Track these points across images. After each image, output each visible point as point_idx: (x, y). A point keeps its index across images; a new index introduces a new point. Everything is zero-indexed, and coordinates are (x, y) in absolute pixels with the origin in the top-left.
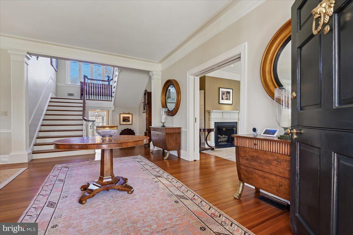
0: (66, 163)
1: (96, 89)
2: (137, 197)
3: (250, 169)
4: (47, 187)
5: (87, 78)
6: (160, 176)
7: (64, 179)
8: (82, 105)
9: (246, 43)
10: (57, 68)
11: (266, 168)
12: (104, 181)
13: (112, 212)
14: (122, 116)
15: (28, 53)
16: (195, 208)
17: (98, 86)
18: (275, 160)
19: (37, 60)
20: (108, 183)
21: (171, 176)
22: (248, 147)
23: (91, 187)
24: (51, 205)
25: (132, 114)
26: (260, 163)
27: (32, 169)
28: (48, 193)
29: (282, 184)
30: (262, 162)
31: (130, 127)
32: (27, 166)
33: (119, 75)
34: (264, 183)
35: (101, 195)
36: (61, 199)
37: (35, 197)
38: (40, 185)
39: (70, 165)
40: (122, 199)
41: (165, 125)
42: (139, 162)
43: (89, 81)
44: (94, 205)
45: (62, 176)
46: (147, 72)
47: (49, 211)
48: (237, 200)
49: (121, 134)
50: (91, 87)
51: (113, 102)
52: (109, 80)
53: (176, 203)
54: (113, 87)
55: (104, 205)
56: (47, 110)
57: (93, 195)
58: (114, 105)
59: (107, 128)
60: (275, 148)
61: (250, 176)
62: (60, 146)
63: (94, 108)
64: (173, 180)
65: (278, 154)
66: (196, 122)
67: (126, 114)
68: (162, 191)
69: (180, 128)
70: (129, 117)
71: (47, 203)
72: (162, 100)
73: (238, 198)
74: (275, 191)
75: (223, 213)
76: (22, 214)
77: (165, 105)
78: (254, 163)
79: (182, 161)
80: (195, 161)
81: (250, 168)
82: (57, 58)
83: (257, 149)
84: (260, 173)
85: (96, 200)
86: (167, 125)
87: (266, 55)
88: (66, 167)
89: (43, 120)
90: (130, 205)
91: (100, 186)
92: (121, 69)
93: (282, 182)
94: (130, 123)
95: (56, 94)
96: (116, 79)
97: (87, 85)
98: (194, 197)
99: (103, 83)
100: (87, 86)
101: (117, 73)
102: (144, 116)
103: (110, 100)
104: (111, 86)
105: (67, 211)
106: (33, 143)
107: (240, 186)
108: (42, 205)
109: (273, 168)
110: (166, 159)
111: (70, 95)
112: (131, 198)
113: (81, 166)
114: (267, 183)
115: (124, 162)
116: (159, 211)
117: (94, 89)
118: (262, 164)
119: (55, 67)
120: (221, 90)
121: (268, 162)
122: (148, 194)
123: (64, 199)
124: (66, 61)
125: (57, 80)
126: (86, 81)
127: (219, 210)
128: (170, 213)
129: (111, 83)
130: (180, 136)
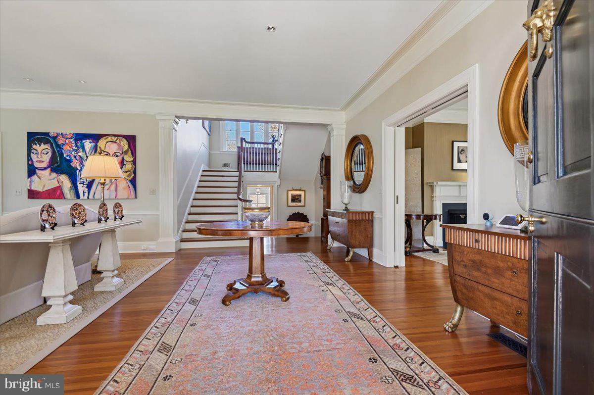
0: (216, 256)
1: (256, 155)
2: (292, 306)
3: (469, 283)
4: (191, 282)
5: (245, 141)
6: (331, 284)
7: (211, 274)
8: (237, 179)
9: (477, 65)
10: (210, 130)
11: (496, 282)
12: (253, 279)
13: (257, 319)
14: (290, 193)
15: (176, 117)
16: (370, 333)
17: (262, 151)
18: (509, 268)
19: (187, 123)
20: (257, 283)
21: (349, 285)
22: (467, 245)
23: (238, 286)
24: (193, 302)
25: (305, 191)
26: (485, 273)
27: (179, 260)
28: (192, 288)
29: (522, 312)
30: (489, 271)
31: (301, 210)
32: (174, 256)
33: (285, 133)
34: (493, 308)
35: (248, 298)
36: (205, 297)
37: (178, 292)
38: (185, 279)
39: (220, 258)
40: (272, 307)
41: (349, 207)
42: (306, 261)
43: (248, 145)
44: (239, 309)
45: (209, 271)
46: (325, 126)
47: (190, 308)
48: (449, 334)
49: (289, 220)
50: (250, 153)
51: (277, 174)
52: (273, 141)
53: (345, 322)
54: (278, 151)
55: (250, 310)
56: (198, 187)
57: (238, 296)
58: (279, 177)
59: (256, 210)
60: (509, 248)
61: (471, 295)
62: (203, 231)
63: (255, 183)
64: (350, 291)
65: (514, 259)
66: (397, 203)
67: (296, 190)
68: (329, 304)
69: (372, 213)
70: (300, 196)
71: (189, 299)
72: (346, 167)
73: (450, 330)
74: (511, 324)
75: (414, 347)
76: (164, 307)
77: (350, 176)
78: (476, 274)
79: (374, 266)
80: (396, 267)
81: (470, 281)
82: (210, 119)
83: (480, 248)
84: (486, 291)
85: (242, 304)
86: (352, 208)
87: (508, 84)
88: (215, 261)
89: (194, 199)
90: (282, 315)
91: (247, 285)
92: (288, 124)
93: (521, 308)
94: (302, 204)
95: (209, 166)
96: (281, 140)
97: (245, 150)
98: (375, 318)
99: (265, 146)
100: (244, 153)
101: (282, 132)
102: (322, 193)
103: (275, 170)
104: (276, 149)
105: (209, 311)
106: (181, 229)
107: (456, 311)
108: (184, 301)
109: (507, 282)
110: (347, 261)
111: (226, 165)
112: (285, 307)
113: (232, 261)
114: (498, 308)
115: (286, 260)
116: (318, 328)
117: (253, 155)
118: (488, 275)
119: (208, 130)
120: (456, 145)
121: (498, 271)
122: (308, 305)
123: (207, 298)
124: (221, 122)
125: (211, 146)
126: (244, 146)
127: (408, 341)
128: (331, 332)
129: (276, 146)
130: (372, 226)
